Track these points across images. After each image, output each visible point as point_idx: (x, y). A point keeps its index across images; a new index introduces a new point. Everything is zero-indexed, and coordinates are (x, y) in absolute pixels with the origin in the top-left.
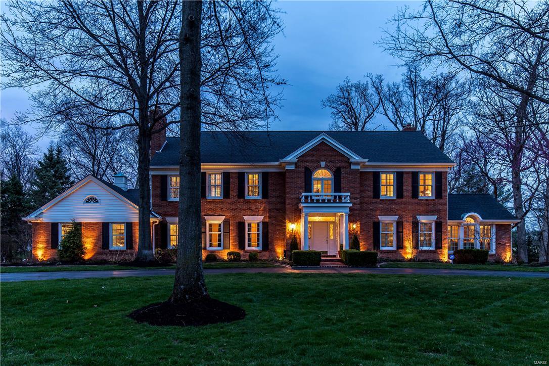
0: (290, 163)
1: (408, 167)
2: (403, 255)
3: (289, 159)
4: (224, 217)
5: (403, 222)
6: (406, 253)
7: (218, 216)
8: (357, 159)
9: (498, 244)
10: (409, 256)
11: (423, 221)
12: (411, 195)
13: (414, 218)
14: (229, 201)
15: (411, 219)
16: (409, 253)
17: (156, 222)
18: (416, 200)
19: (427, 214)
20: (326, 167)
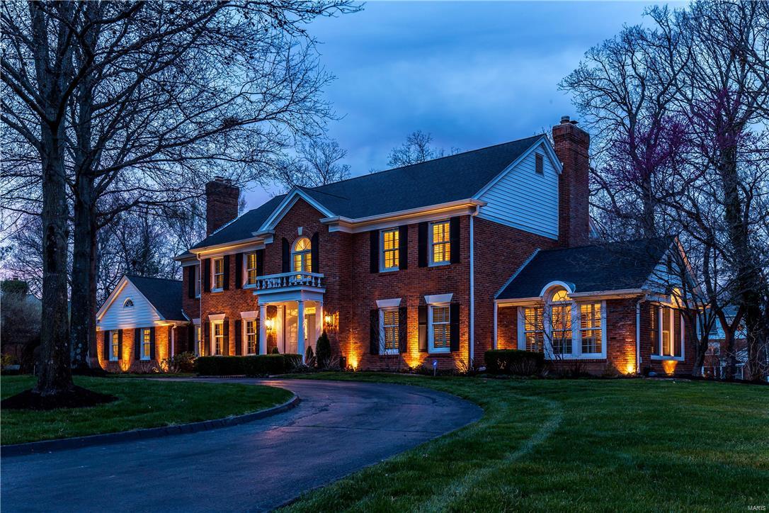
0: (267, 235)
1: (414, 215)
2: (408, 362)
3: (264, 229)
4: (224, 315)
5: (406, 308)
6: (410, 358)
7: (220, 313)
8: (331, 216)
9: (610, 339)
10: (414, 364)
11: (435, 304)
12: (417, 263)
13: (421, 300)
14: (229, 293)
15: (417, 302)
16: (415, 359)
17: (173, 325)
18: (424, 270)
19: (438, 292)
20: (305, 234)
